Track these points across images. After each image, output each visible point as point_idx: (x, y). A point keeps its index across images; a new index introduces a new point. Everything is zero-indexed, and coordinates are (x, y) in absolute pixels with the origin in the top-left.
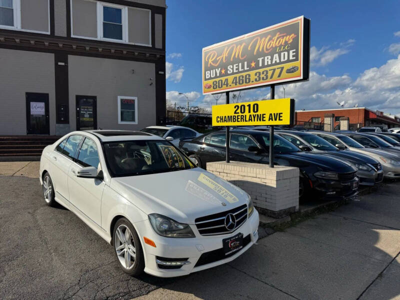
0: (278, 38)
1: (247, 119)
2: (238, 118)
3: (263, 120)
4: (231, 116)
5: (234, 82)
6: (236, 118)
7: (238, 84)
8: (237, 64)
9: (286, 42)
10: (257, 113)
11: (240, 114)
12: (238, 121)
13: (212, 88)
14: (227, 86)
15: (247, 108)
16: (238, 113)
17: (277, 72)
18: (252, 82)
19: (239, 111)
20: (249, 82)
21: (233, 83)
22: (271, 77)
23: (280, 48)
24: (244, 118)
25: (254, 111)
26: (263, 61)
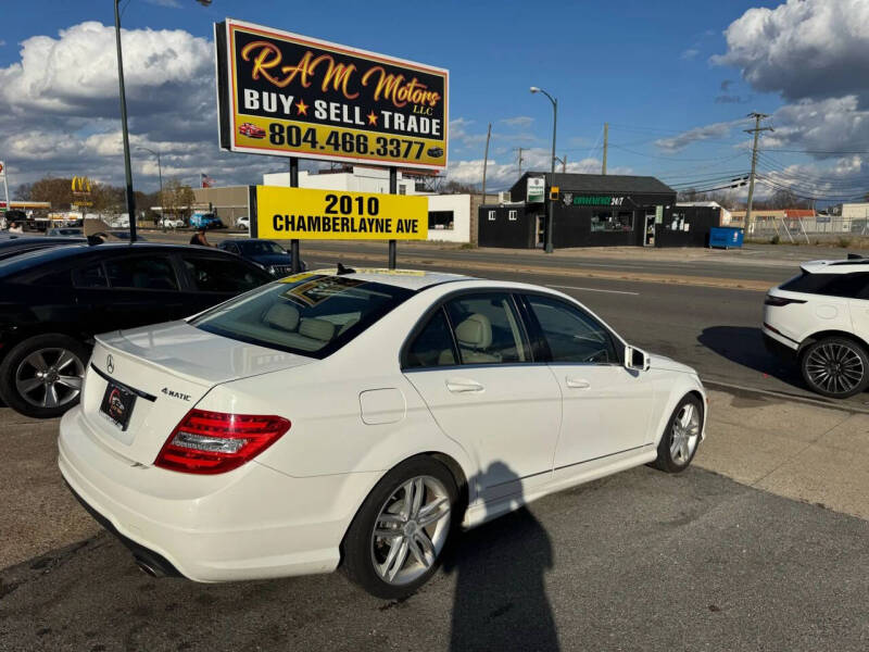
0: (415, 89)
1: (357, 227)
2: (335, 224)
3: (387, 231)
4: (318, 218)
5: (332, 141)
6: (331, 224)
7: (340, 148)
8: (338, 105)
9: (427, 103)
10: (375, 217)
11: (340, 215)
12: (335, 230)
13: (267, 138)
14: (314, 146)
15: (355, 205)
16: (336, 212)
17: (415, 148)
18: (372, 153)
19: (337, 207)
20: (366, 151)
21: (328, 143)
22: (406, 155)
23: (418, 109)
24: (350, 224)
25: (370, 212)
26: (392, 119)
